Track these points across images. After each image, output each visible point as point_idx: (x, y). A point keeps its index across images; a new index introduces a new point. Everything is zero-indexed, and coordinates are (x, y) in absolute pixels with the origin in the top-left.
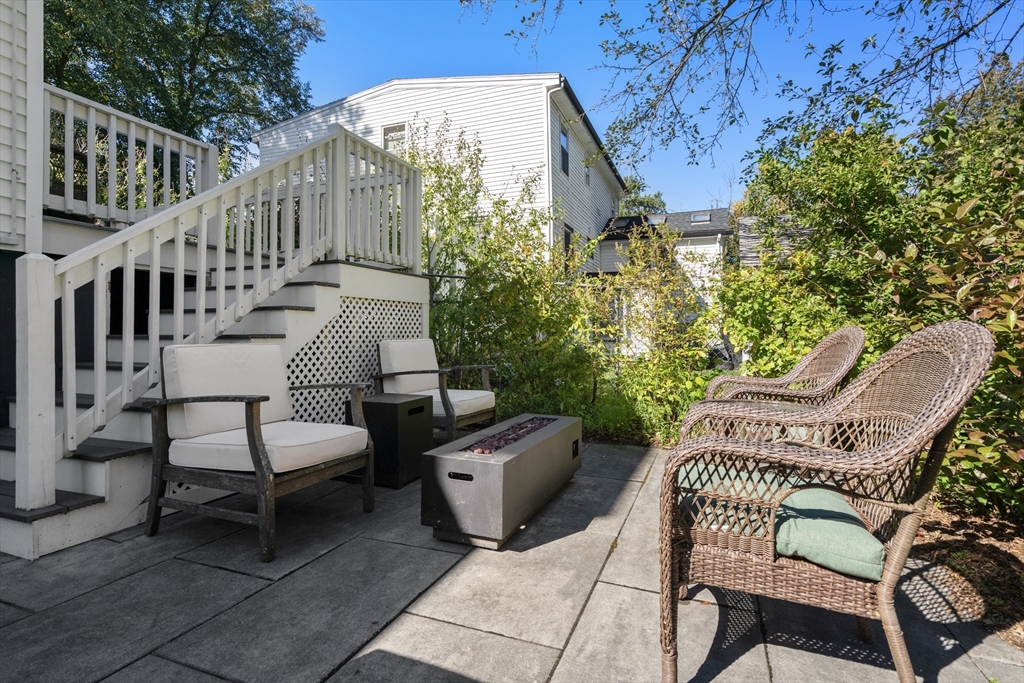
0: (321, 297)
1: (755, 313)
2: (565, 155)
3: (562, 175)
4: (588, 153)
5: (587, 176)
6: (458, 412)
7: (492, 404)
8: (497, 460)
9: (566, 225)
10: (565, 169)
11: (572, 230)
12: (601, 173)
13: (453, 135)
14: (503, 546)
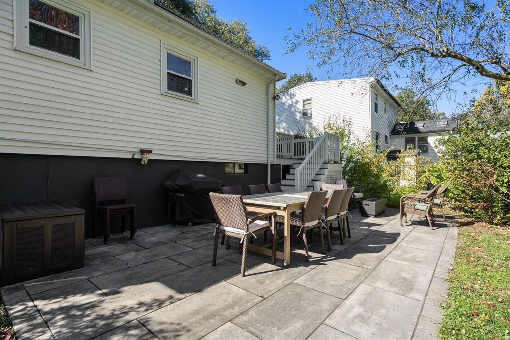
0: (326, 171)
1: (438, 175)
2: (376, 105)
3: (375, 113)
4: (386, 100)
5: (385, 109)
6: (356, 197)
7: (362, 197)
8: (374, 203)
9: (376, 133)
10: (376, 110)
11: (378, 134)
12: (392, 105)
13: (341, 117)
14: (375, 216)
